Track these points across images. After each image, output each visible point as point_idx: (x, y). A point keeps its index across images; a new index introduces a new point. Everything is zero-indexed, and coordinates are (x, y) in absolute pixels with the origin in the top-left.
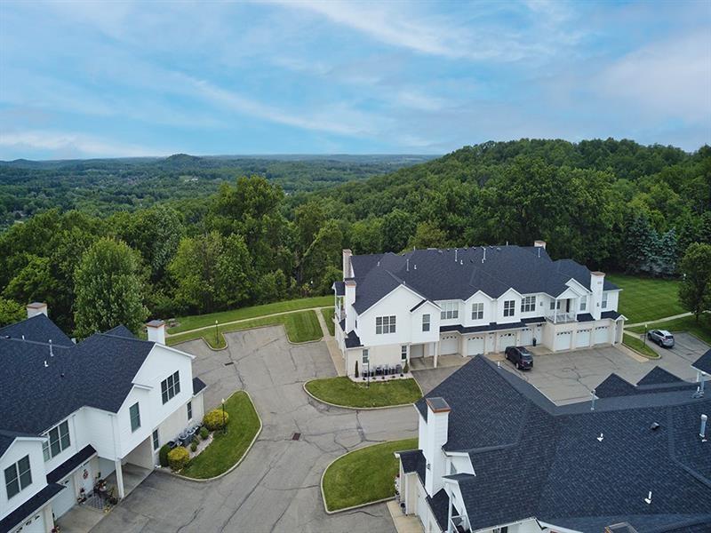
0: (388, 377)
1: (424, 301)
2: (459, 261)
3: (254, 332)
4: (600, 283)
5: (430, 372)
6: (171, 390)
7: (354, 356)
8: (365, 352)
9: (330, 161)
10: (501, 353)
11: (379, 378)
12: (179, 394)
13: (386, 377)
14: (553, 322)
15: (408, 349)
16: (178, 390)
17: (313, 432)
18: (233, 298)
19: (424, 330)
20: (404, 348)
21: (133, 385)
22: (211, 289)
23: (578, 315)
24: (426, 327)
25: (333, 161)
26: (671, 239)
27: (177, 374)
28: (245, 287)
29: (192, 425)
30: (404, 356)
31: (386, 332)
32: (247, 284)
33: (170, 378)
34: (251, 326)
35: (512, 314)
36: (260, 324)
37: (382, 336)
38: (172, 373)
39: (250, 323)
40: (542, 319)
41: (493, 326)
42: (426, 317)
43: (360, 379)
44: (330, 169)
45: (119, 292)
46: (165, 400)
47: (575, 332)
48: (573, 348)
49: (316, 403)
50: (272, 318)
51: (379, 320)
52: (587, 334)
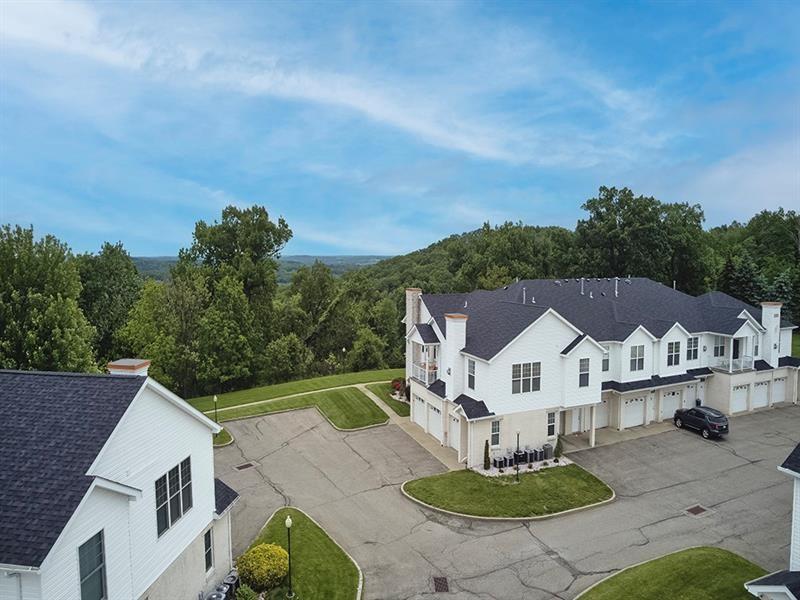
0: (537, 466)
1: (580, 338)
2: (587, 294)
3: (272, 418)
4: (776, 316)
5: (589, 454)
6: (175, 502)
7: (480, 432)
8: (496, 425)
9: (289, 262)
10: (665, 421)
11: (523, 468)
12: (191, 512)
13: (533, 464)
14: (727, 373)
15: (557, 418)
16: (188, 504)
17: (470, 571)
18: (228, 373)
19: (580, 386)
20: (551, 415)
21: (91, 479)
22: (195, 356)
23: (756, 362)
24: (584, 380)
25: (293, 262)
26: (786, 284)
27: (187, 463)
28: (244, 357)
29: (212, 583)
30: (551, 431)
31: (526, 389)
32: (249, 352)
33: (174, 472)
34: (264, 411)
35: (677, 363)
36: (280, 409)
37: (522, 396)
38: (177, 461)
39: (261, 407)
40: (706, 371)
41: (656, 381)
42: (584, 363)
43: (494, 472)
44: (290, 270)
45: (44, 326)
46: (163, 526)
47: (752, 386)
48: (751, 409)
49: (442, 518)
50: (294, 399)
51: (516, 368)
52: (764, 388)
